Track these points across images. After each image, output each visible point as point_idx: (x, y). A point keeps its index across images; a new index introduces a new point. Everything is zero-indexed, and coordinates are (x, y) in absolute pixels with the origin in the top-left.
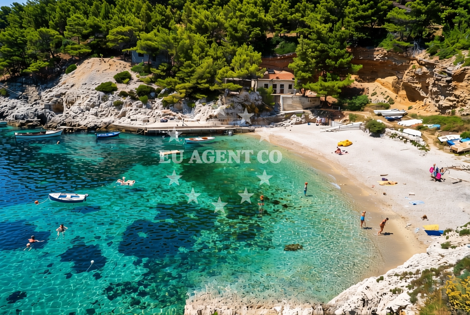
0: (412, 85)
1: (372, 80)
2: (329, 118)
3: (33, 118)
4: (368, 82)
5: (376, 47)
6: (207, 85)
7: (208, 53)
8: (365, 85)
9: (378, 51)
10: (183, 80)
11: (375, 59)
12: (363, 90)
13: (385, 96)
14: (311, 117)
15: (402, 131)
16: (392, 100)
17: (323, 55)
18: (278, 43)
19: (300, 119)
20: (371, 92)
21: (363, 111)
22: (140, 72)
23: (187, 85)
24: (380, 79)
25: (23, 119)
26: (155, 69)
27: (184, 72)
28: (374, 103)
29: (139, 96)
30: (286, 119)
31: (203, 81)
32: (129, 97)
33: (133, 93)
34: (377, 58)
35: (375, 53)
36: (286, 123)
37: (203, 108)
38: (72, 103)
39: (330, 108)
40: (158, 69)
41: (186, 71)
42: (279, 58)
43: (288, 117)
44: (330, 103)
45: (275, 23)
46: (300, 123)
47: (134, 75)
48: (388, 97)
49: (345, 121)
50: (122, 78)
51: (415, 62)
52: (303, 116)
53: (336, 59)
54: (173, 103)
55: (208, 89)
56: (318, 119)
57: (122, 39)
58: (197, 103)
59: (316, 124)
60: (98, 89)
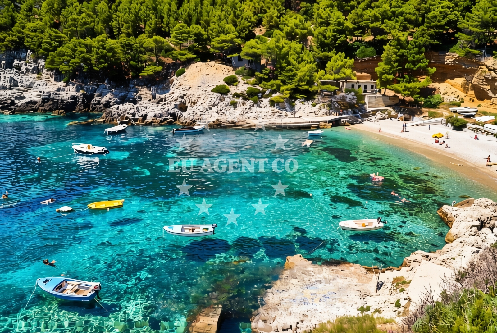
0: (482, 86)
1: (442, 81)
2: (409, 114)
3: (168, 116)
4: (439, 83)
5: (447, 52)
6: (307, 87)
7: (304, 59)
8: (436, 85)
9: (448, 55)
10: (284, 83)
11: (446, 63)
12: (435, 89)
13: (456, 96)
14: (393, 113)
15: (483, 126)
16: (462, 99)
17: (402, 60)
18: (358, 47)
19: (384, 115)
20: (442, 91)
21: (438, 108)
22: (243, 76)
23: (289, 86)
24: (449, 80)
25: (160, 117)
26: (259, 73)
27: (285, 75)
28: (446, 101)
29: (249, 97)
30: (373, 115)
31: (303, 83)
32: (241, 98)
33: (244, 94)
34: (448, 62)
35: (447, 57)
36: (373, 118)
37: (303, 107)
38: (195, 103)
39: (408, 105)
40: (262, 73)
41: (288, 74)
42: (360, 61)
43: (374, 113)
44: (407, 102)
45: (355, 29)
46: (384, 118)
47: (240, 79)
48: (458, 96)
49: (424, 117)
50: (231, 81)
51: (484, 67)
52: (386, 113)
53: (414, 63)
54: (278, 103)
55: (307, 90)
56: (400, 115)
57: (227, 46)
58: (297, 102)
59: (397, 119)
60: (214, 91)
